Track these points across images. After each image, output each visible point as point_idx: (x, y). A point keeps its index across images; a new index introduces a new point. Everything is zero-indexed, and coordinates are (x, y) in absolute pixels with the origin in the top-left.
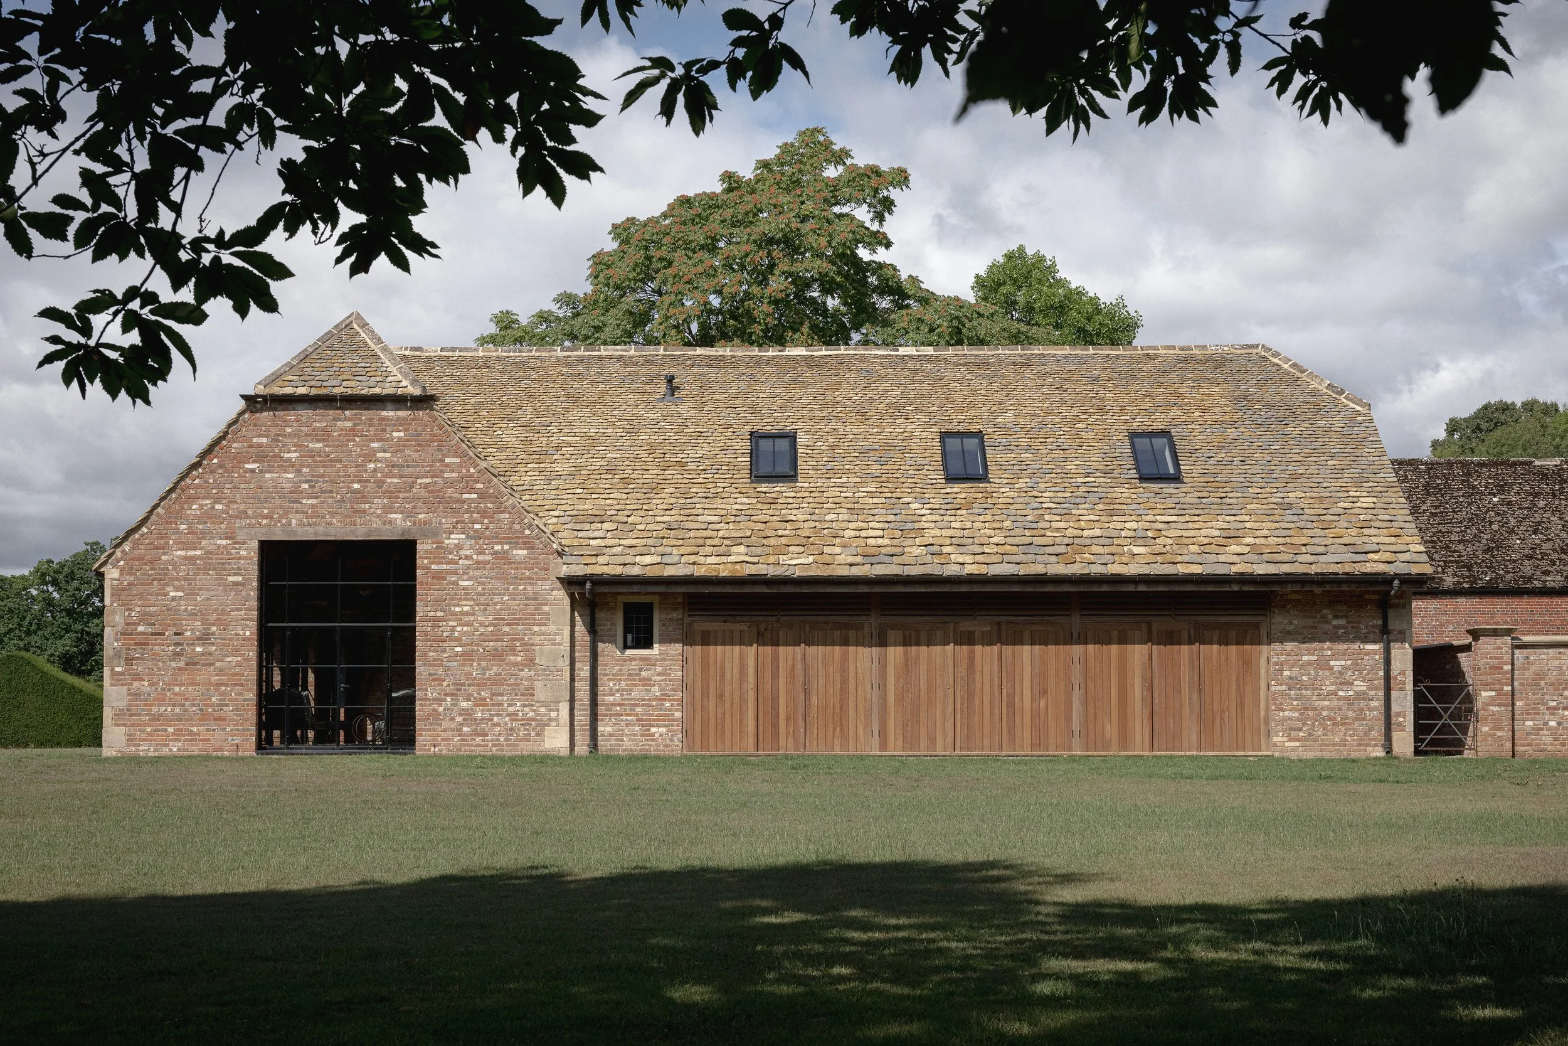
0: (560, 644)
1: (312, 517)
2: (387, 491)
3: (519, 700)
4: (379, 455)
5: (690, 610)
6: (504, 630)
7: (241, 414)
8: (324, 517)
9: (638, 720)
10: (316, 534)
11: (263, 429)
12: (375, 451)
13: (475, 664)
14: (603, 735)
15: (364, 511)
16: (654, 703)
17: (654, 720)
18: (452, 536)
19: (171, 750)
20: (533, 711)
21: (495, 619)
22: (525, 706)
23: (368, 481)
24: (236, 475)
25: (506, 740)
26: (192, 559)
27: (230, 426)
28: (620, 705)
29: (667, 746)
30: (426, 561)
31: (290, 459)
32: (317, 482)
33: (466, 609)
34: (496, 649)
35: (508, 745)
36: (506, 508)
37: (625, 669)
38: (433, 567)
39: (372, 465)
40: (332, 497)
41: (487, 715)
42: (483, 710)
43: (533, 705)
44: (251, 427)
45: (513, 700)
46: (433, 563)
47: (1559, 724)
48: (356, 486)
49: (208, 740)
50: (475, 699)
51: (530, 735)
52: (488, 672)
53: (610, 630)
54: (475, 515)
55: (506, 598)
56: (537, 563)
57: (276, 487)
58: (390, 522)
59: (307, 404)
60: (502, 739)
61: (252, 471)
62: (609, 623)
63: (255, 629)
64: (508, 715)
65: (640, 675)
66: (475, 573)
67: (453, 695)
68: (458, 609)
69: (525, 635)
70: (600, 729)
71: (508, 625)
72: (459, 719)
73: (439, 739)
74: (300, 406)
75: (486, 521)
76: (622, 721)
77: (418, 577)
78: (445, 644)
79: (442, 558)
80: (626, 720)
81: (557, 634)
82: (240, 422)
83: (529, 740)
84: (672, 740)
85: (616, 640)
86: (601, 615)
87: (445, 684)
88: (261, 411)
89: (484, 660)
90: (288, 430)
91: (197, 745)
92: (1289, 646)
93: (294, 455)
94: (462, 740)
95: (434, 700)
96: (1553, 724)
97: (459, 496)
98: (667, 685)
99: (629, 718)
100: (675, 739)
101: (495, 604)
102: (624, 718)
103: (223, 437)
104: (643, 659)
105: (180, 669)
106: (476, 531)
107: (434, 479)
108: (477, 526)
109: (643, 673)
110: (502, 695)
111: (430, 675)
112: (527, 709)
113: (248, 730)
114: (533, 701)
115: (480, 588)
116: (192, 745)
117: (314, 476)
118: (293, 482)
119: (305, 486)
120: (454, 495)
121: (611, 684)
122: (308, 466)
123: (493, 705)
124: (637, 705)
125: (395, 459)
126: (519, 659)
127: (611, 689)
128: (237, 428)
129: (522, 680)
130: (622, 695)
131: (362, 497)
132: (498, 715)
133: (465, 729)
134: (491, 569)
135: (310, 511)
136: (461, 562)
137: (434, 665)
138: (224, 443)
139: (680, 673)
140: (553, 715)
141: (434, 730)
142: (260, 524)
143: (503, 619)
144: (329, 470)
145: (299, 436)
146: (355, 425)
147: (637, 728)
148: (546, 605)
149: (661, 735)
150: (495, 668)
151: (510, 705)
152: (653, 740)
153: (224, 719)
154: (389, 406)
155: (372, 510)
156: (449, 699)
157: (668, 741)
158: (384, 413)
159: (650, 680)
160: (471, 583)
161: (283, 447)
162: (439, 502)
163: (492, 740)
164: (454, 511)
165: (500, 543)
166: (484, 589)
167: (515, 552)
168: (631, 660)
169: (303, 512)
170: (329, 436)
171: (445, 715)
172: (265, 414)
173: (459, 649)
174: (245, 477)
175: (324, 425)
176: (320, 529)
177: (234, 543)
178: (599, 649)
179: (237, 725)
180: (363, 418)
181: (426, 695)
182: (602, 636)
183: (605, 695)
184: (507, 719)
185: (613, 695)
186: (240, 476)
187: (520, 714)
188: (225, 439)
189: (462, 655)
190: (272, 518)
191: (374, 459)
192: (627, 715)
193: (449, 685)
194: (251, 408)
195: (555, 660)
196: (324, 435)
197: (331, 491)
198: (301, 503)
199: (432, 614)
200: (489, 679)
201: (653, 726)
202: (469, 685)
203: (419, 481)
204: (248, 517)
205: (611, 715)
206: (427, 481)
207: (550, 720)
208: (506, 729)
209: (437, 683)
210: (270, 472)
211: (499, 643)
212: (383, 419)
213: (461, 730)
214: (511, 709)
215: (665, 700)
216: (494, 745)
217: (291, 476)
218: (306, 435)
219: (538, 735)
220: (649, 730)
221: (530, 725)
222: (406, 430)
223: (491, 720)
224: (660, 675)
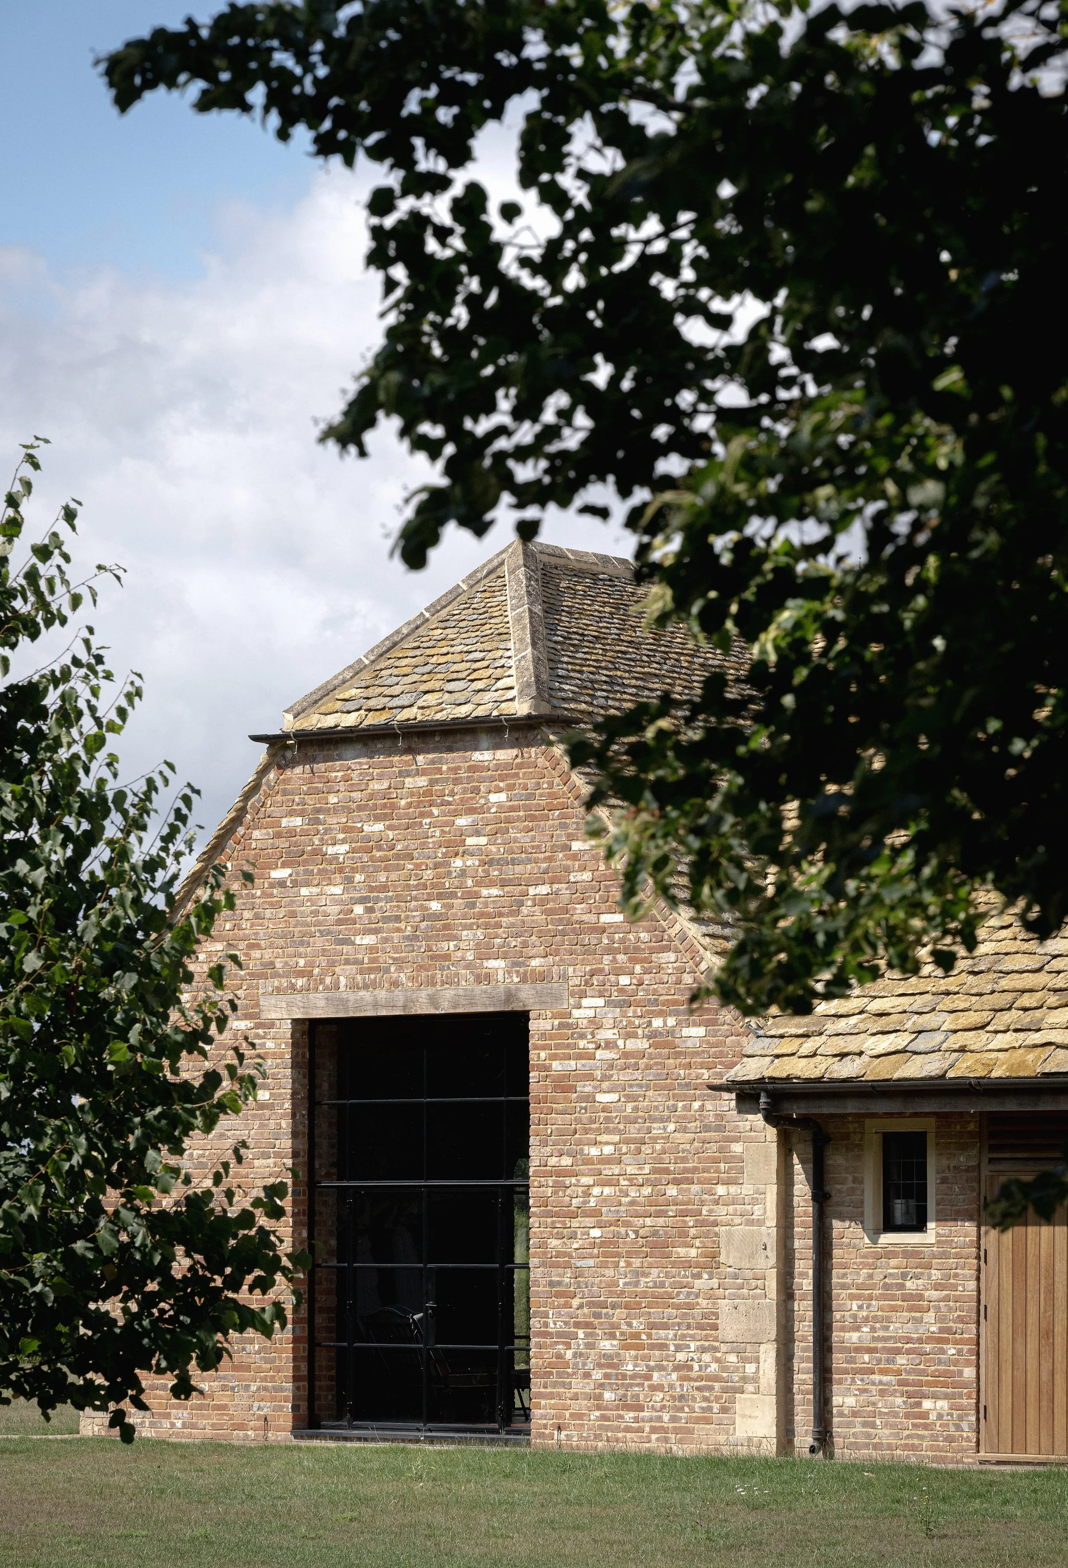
0: (760, 1223)
1: (370, 970)
2: (482, 915)
3: (693, 1338)
4: (470, 841)
5: (992, 1149)
6: (669, 1193)
7: (263, 772)
8: (387, 971)
9: (901, 1383)
10: (376, 1005)
11: (297, 798)
12: (462, 833)
13: (622, 1264)
14: (841, 1414)
15: (447, 957)
16: (928, 1348)
17: (929, 1384)
18: (585, 1002)
19: (173, 1425)
20: (718, 1360)
21: (654, 1171)
22: (703, 1350)
23: (453, 895)
24: (259, 893)
25: (673, 1419)
27: (247, 796)
28: (870, 1350)
29: (950, 1439)
30: (543, 1054)
31: (335, 857)
32: (377, 900)
33: (608, 1150)
34: (655, 1234)
35: (676, 1431)
36: (670, 940)
37: (878, 1274)
38: (556, 1065)
39: (458, 863)
40: (398, 930)
41: (641, 1369)
42: (636, 1358)
43: (716, 1349)
44: (279, 798)
45: (684, 1337)
46: (554, 1057)
48: (435, 906)
49: (224, 1407)
50: (622, 1334)
51: (710, 1409)
52: (643, 1280)
53: (852, 1191)
54: (621, 957)
55: (671, 1127)
56: (721, 1055)
57: (315, 913)
58: (488, 977)
59: (359, 746)
60: (666, 1417)
61: (282, 884)
62: (850, 1178)
64: (677, 1368)
65: (902, 1286)
66: (625, 1076)
67: (588, 1325)
68: (594, 1151)
69: (702, 1203)
70: (836, 1400)
71: (677, 1182)
72: (597, 1375)
73: (567, 1414)
74: (349, 751)
75: (638, 969)
76: (873, 1384)
77: (532, 1086)
78: (575, 1223)
79: (568, 1046)
80: (881, 1383)
81: (754, 1202)
82: (264, 787)
83: (708, 1421)
84: (959, 1428)
85: (862, 1214)
86: (836, 1160)
87: (575, 1302)
88: (293, 763)
89: (637, 1254)
90: (333, 799)
91: (209, 1417)
93: (343, 848)
94: (604, 1418)
95: (560, 1335)
97: (592, 918)
98: (950, 1309)
99: (885, 1379)
100: (965, 1425)
101: (655, 1140)
102: (876, 1377)
103: (237, 821)
104: (911, 1253)
106: (622, 991)
107: (556, 886)
108: (624, 980)
109: (909, 1284)
110: (665, 1327)
111: (551, 1284)
112: (707, 1357)
113: (282, 1389)
114: (716, 1339)
115: (629, 1107)
116: (203, 1417)
117: (371, 889)
118: (341, 902)
119: (359, 909)
120: (585, 918)
121: (855, 1307)
122: (363, 870)
123: (652, 1347)
124: (898, 1351)
125: (493, 848)
126: (693, 1252)
127: (855, 1317)
128: (259, 801)
129: (697, 1296)
130: (873, 1330)
131: (446, 927)
132: (661, 1368)
133: (608, 1396)
134: (648, 1067)
135: (366, 960)
136: (599, 1054)
137: (557, 1266)
138: (241, 830)
139: (972, 1285)
140: (750, 1368)
141: (559, 1396)
142: (293, 987)
143: (667, 1171)
144: (394, 876)
145: (350, 811)
146: (432, 783)
147: (899, 1401)
148: (737, 1140)
149: (940, 1417)
150: (655, 1272)
151: (678, 1348)
152: (926, 1427)
153: (248, 1369)
154: (485, 740)
155: (459, 954)
156: (581, 1334)
157: (952, 1428)
158: (477, 756)
159: (921, 1297)
160: (614, 1097)
161: (325, 834)
162: (564, 934)
163: (651, 1420)
164: (588, 950)
165: (661, 1014)
166: (636, 1109)
167: (686, 1032)
168: (889, 1254)
169: (356, 962)
170: (394, 807)
171: (576, 1365)
172: (298, 770)
173: (596, 1233)
174: (271, 895)
175: (386, 785)
176: (382, 994)
177: (258, 1026)
178: (835, 1233)
179: (264, 1379)
180: (445, 768)
181: (546, 1325)
182: (838, 1204)
183: (843, 1329)
184: (674, 1376)
185: (857, 1329)
186: (264, 895)
187: (696, 1367)
188: (241, 824)
189: (603, 1244)
190: (310, 974)
191: (461, 849)
192: (883, 1372)
193: (581, 1307)
194: (277, 759)
195: (752, 1256)
196: (385, 806)
197: (398, 919)
198: (353, 943)
199: (553, 1161)
200: (644, 1295)
201: (926, 1397)
202: (613, 1307)
203: (532, 891)
204: (276, 975)
205: (856, 1371)
206: (544, 889)
207: (744, 1379)
208: (673, 1398)
209: (562, 1300)
210: (307, 884)
211: (661, 1221)
212: (473, 769)
213: (600, 1397)
214: (681, 1356)
215: (946, 1341)
216: (653, 1430)
217: (338, 890)
218: (360, 808)
219: (724, 1410)
220: (919, 1404)
221: (711, 1388)
222: (511, 788)
223: (649, 1378)
224: (937, 1287)
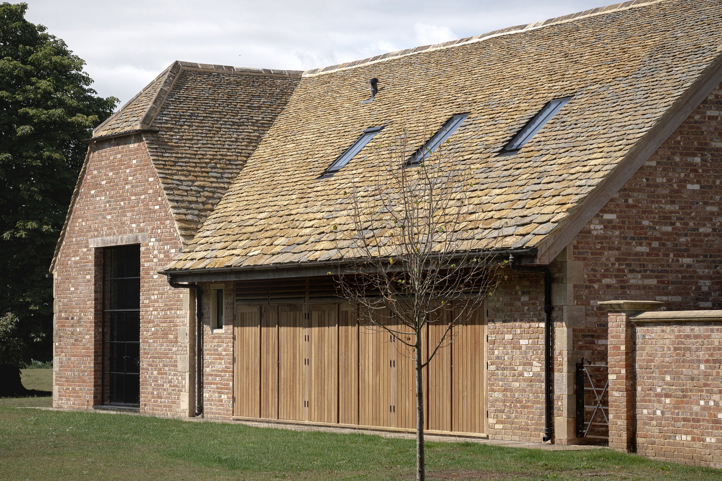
0: (186, 325)
1: (110, 229)
2: (131, 207)
3: (172, 370)
4: (129, 178)
5: (237, 295)
6: (168, 314)
8: (113, 229)
9: (218, 388)
10: (110, 242)
11: (96, 163)
12: (128, 176)
13: (158, 341)
14: (205, 401)
15: (124, 223)
16: (223, 374)
17: (223, 389)
18: (151, 240)
20: (177, 379)
21: (165, 305)
22: (174, 375)
23: (126, 199)
24: (89, 200)
25: (168, 402)
26: (76, 263)
28: (212, 375)
29: (227, 410)
30: (143, 260)
31: (103, 185)
32: (111, 202)
33: (156, 297)
34: (165, 329)
35: (169, 407)
37: (213, 345)
38: (146, 264)
39: (127, 187)
40: (115, 213)
41: (162, 382)
42: (161, 378)
43: (177, 375)
45: (170, 370)
46: (145, 261)
47: (663, 413)
48: (122, 203)
49: (81, 397)
50: (158, 368)
51: (175, 398)
52: (162, 348)
53: (208, 313)
54: (159, 222)
57: (99, 207)
58: (132, 231)
61: (93, 196)
62: (207, 308)
63: (93, 314)
64: (169, 382)
65: (217, 350)
67: (151, 365)
68: (153, 298)
69: (174, 318)
70: (203, 395)
71: (169, 310)
73: (147, 400)
75: (162, 227)
77: (141, 273)
78: (149, 325)
79: (148, 257)
80: (213, 388)
81: (184, 317)
82: (89, 159)
83: (175, 403)
85: (210, 322)
86: (205, 300)
87: (149, 356)
89: (161, 338)
90: (103, 163)
91: (78, 400)
92: (498, 324)
93: (105, 182)
94: (154, 401)
95: (146, 369)
96: (659, 413)
98: (227, 359)
99: (214, 386)
100: (230, 405)
101: (165, 293)
102: (212, 386)
103: (84, 172)
104: (219, 337)
105: (73, 344)
106: (159, 235)
107: (146, 195)
108: (159, 231)
109: (219, 349)
110: (167, 366)
111: (144, 349)
112: (175, 378)
113: (91, 390)
114: (177, 371)
115: (160, 281)
116: (76, 400)
117: (110, 198)
118: (104, 203)
119: (108, 205)
120: (152, 207)
121: (208, 358)
122: (108, 190)
123: (164, 374)
124: (217, 376)
125: (134, 181)
126: (172, 337)
127: (208, 362)
128: (88, 164)
129: (173, 354)
130: (212, 367)
131: (124, 212)
132: (166, 382)
133: (155, 393)
134: (164, 265)
135: (109, 225)
136: (154, 260)
137: (145, 342)
139: (232, 349)
140: (184, 382)
141: (145, 393)
142: (95, 235)
144: (114, 192)
145: (106, 168)
146: (122, 156)
147: (217, 395)
148: (181, 293)
149: (225, 401)
150: (165, 344)
151: (169, 374)
152: (222, 405)
153: (85, 382)
154: (132, 140)
155: (127, 222)
156: (150, 369)
157: (228, 406)
158: (132, 146)
159: (221, 354)
161: (101, 177)
162: (147, 214)
163: (164, 402)
164: (152, 220)
168: (215, 337)
169: (107, 226)
170: (114, 166)
171: (149, 381)
172: (96, 152)
174: (91, 200)
175: (113, 157)
176: (112, 238)
177: (88, 250)
178: (204, 329)
179: (88, 386)
180: (124, 151)
181: (143, 365)
182: (205, 318)
183: (206, 367)
184: (168, 385)
185: (209, 367)
187: (173, 382)
189: (154, 334)
190: (98, 231)
191: (127, 182)
192: (214, 384)
193: (150, 358)
194: (92, 148)
195: (184, 338)
197: (115, 209)
198: (106, 218)
199: (145, 302)
200: (163, 353)
201: (222, 394)
202: (156, 358)
203: (141, 197)
204: (92, 231)
205: (209, 383)
206: (143, 197)
207: (182, 386)
208: (168, 394)
209: (146, 356)
210: (98, 196)
211: (166, 325)
212: (130, 150)
214: (170, 377)
215: (226, 372)
216: (165, 406)
217: (103, 198)
218: (108, 167)
219: (178, 398)
220: (221, 397)
221: (175, 390)
222: (137, 158)
223: (163, 386)
224: (225, 350)
